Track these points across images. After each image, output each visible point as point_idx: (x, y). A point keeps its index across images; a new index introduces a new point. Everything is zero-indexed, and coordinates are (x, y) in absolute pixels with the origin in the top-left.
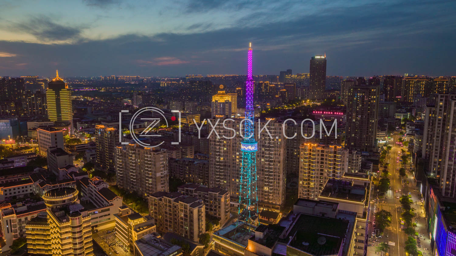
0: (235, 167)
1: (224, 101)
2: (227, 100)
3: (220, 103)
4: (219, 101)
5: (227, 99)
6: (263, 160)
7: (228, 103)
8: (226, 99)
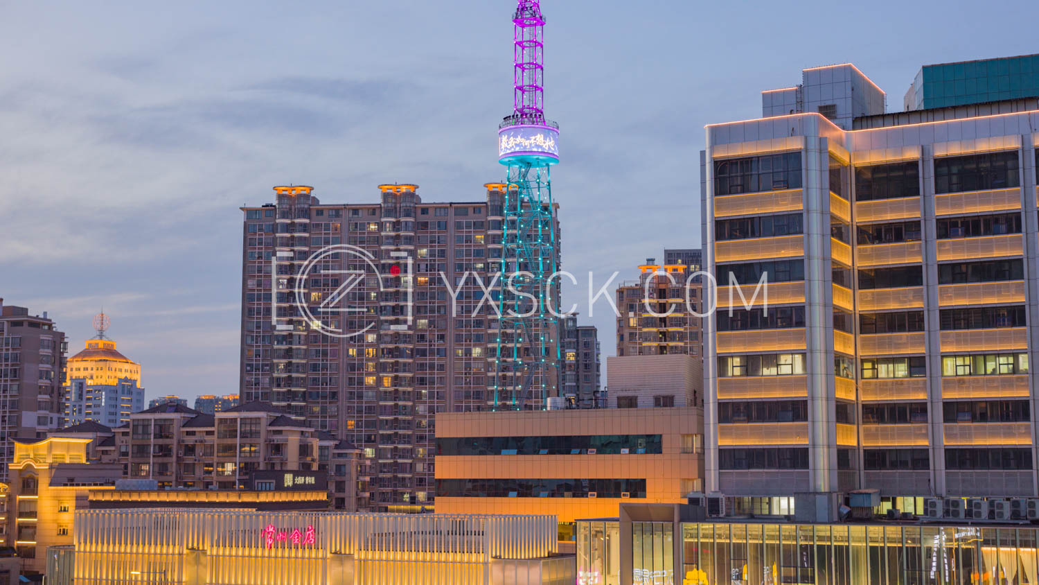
0: (360, 397)
1: (114, 382)
2: (126, 380)
3: (99, 388)
4: (89, 382)
5: (128, 375)
6: (476, 351)
7: (130, 393)
8: (123, 375)
